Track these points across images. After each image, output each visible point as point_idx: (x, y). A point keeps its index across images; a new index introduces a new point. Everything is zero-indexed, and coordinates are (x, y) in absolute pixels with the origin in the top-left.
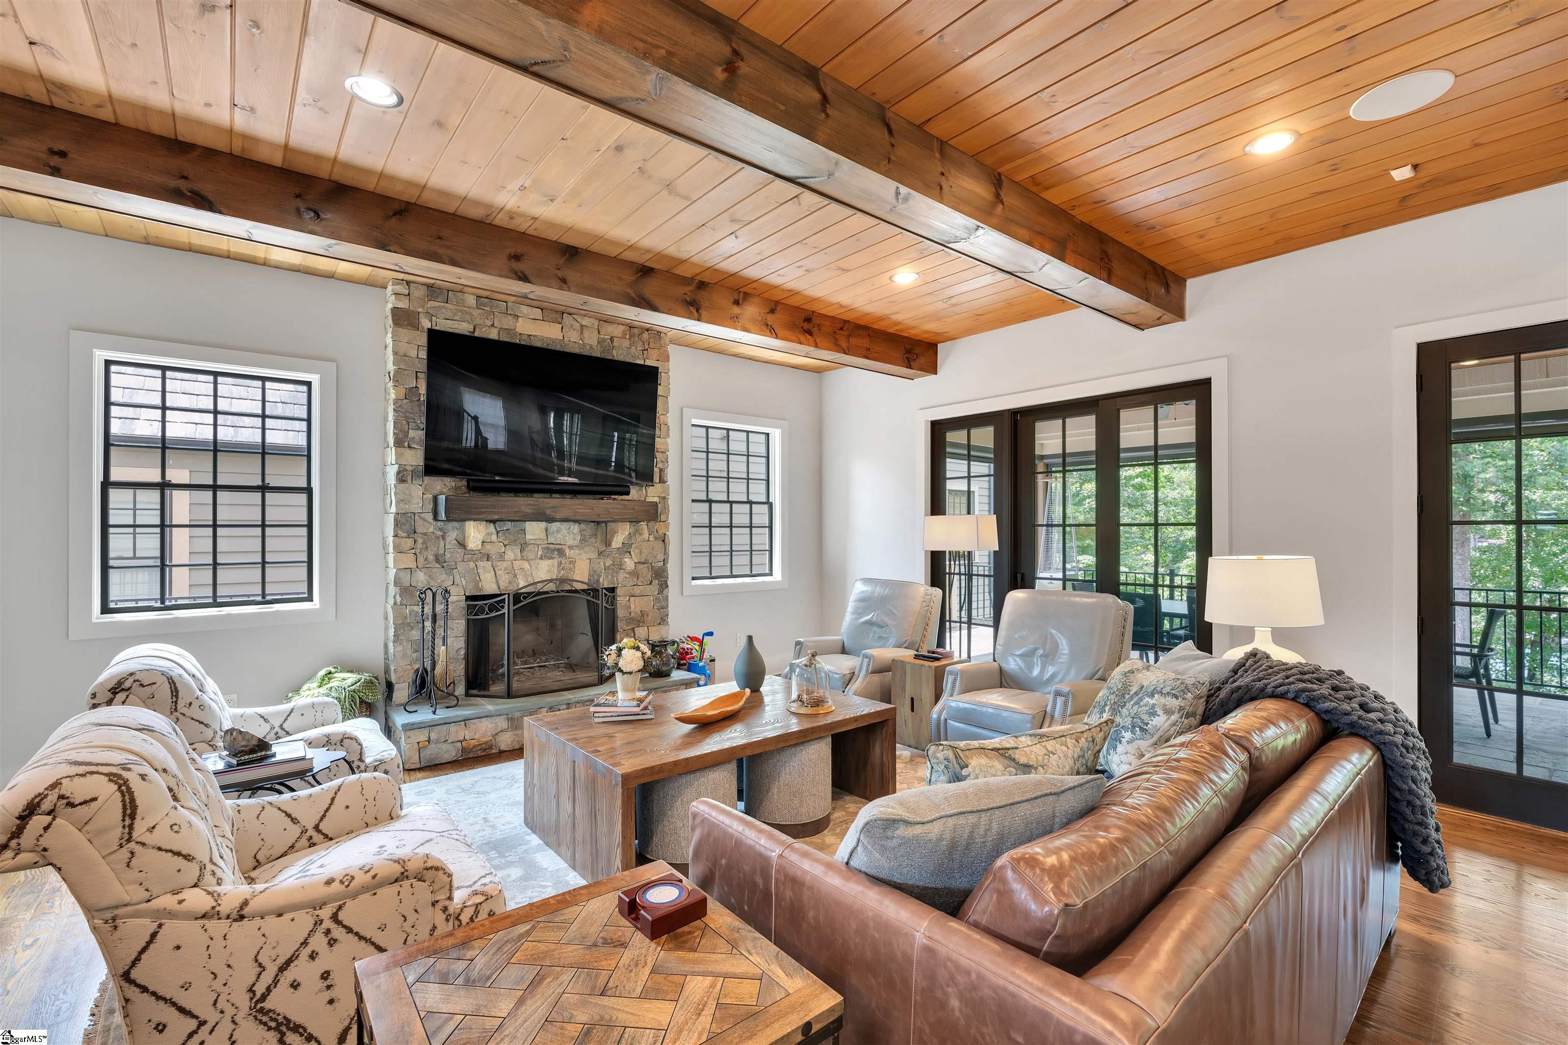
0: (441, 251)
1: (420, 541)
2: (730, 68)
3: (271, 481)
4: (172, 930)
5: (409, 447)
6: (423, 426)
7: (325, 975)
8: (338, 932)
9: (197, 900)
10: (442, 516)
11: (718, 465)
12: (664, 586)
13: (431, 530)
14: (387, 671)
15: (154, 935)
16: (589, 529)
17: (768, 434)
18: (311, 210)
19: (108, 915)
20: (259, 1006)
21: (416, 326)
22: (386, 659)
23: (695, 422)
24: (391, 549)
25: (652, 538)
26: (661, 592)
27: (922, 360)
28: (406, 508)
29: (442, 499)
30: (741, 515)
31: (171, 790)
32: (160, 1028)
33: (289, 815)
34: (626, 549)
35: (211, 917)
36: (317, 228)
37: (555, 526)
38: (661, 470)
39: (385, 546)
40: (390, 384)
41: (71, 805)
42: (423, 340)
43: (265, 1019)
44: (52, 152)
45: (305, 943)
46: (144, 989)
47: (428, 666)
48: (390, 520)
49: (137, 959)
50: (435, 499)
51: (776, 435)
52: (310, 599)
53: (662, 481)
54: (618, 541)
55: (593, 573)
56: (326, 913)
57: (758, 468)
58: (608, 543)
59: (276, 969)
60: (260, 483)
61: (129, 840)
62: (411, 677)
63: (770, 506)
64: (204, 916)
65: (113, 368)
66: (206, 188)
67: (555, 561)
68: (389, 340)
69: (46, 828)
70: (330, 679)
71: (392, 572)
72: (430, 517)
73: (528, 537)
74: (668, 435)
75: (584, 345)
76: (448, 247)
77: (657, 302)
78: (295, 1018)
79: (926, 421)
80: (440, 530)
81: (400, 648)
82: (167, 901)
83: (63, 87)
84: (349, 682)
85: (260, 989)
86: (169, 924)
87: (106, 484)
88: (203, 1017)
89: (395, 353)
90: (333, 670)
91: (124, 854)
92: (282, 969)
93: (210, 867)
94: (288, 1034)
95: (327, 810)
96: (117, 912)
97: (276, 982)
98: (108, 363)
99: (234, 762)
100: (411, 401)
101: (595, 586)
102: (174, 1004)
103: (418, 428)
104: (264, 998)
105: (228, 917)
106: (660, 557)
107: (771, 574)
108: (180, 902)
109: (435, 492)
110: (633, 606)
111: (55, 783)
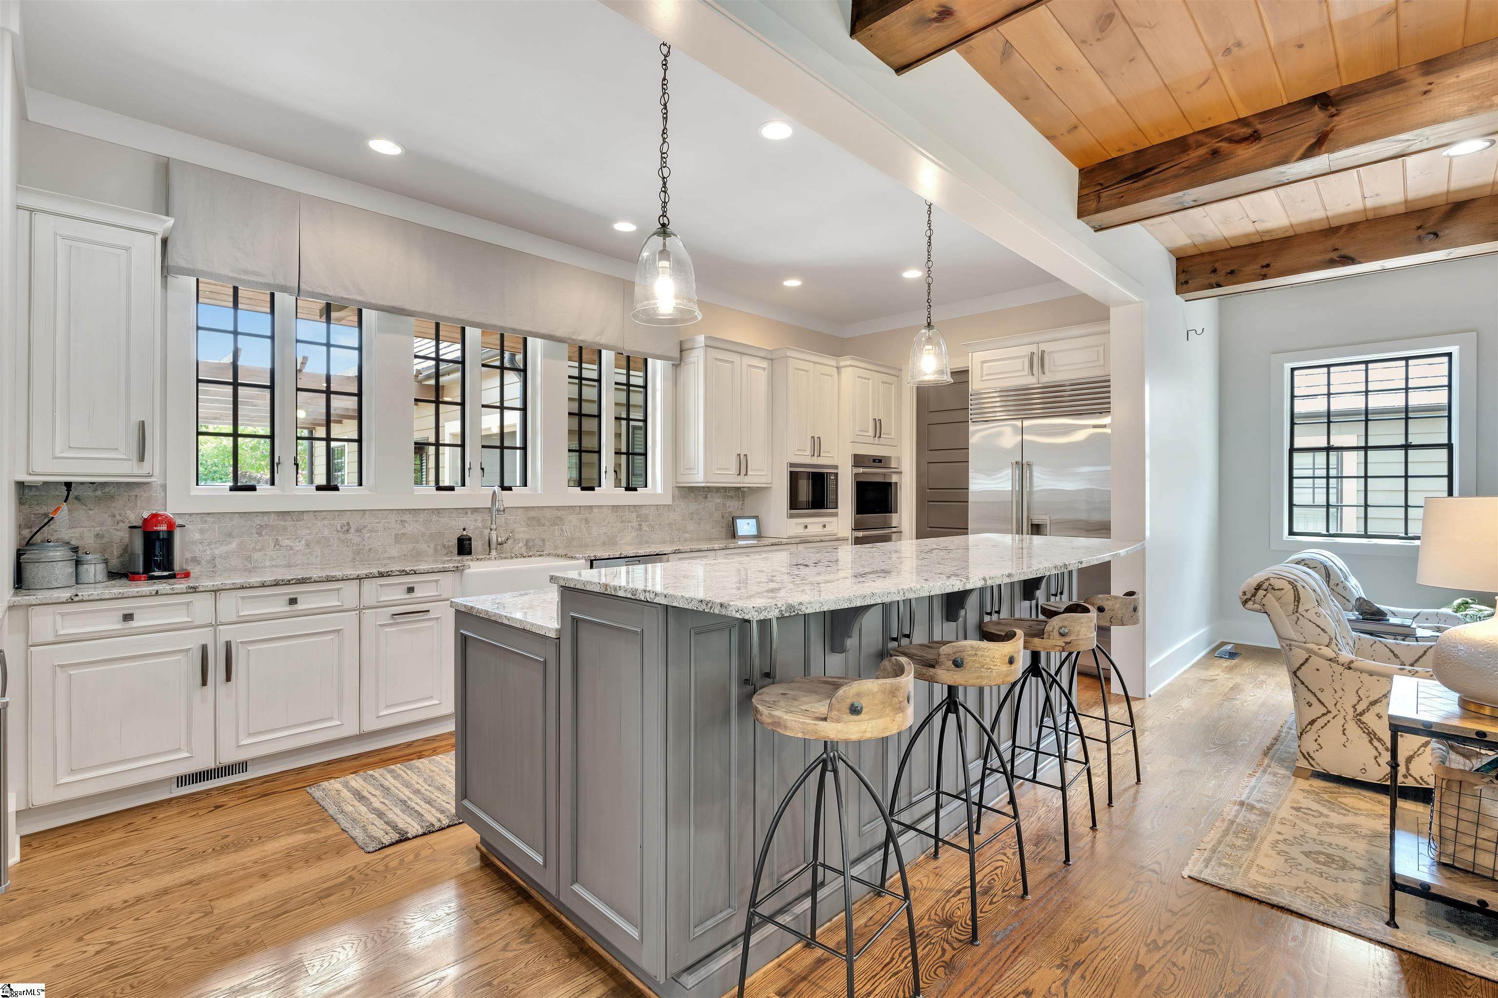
3: (1413, 440)
4: (1315, 661)
9: (1328, 652)
15: (1307, 660)
18: (1431, 233)
19: (1288, 642)
20: (1358, 717)
31: (1317, 601)
32: (1309, 704)
33: (1392, 652)
35: (1334, 662)
36: (1437, 245)
41: (1275, 590)
43: (1361, 726)
44: (1263, 267)
45: (1384, 696)
46: (1303, 683)
49: (1300, 668)
59: (1367, 703)
60: (1404, 443)
61: (1297, 612)
64: (1330, 660)
66: (1349, 251)
69: (1264, 596)
70: (1466, 608)
78: (1379, 734)
82: (1314, 647)
83: (1268, 232)
85: (1360, 708)
86: (1314, 657)
87: (1292, 450)
88: (1330, 709)
90: (1470, 601)
91: (1294, 617)
92: (1371, 703)
93: (1334, 640)
94: (1375, 740)
95: (1421, 657)
96: (1292, 643)
97: (1368, 709)
99: (1361, 617)
102: (1316, 696)
104: (1361, 714)
105: (1343, 665)
108: (1319, 649)
111: (1268, 579)
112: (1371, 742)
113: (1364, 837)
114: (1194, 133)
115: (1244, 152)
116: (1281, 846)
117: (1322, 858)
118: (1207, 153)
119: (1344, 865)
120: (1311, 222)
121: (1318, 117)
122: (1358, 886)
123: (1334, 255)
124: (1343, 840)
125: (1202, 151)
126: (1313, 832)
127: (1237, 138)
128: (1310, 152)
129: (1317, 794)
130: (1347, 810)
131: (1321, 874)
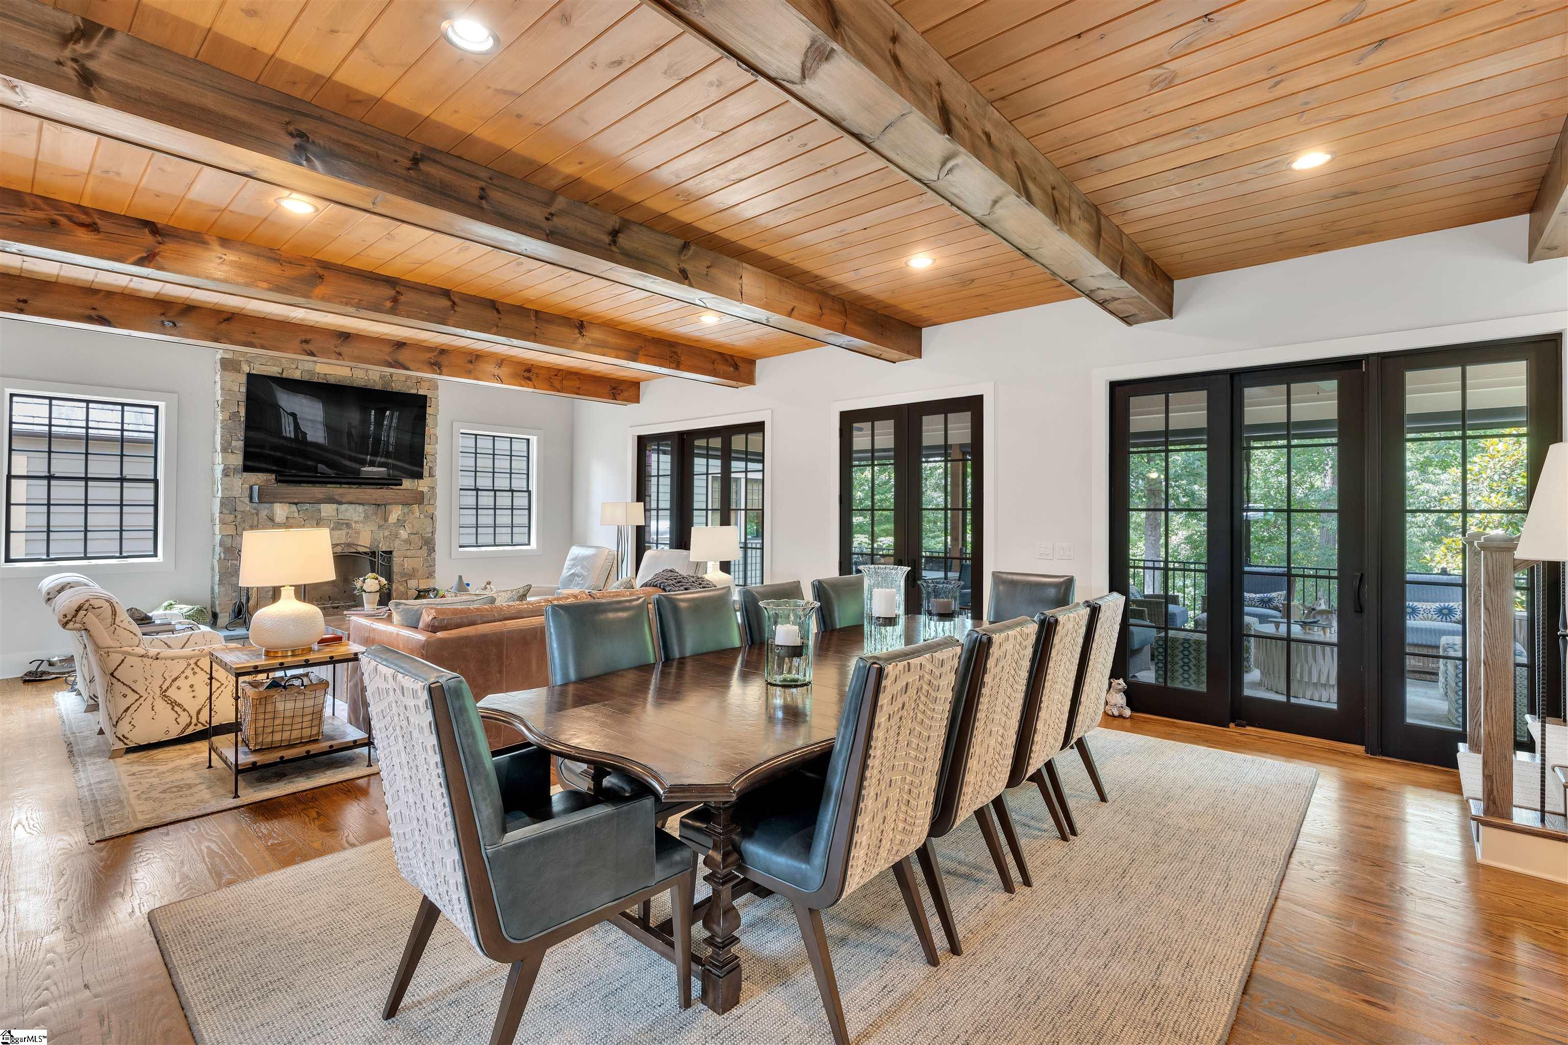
0: (255, 341)
1: (239, 516)
2: (395, 300)
3: (127, 474)
5: (232, 452)
6: (242, 438)
7: (192, 686)
8: (197, 670)
9: (140, 651)
10: (256, 499)
11: (485, 463)
12: (432, 550)
13: (248, 509)
14: (213, 606)
15: (123, 661)
16: (371, 509)
17: (528, 440)
18: (171, 322)
19: (106, 650)
20: (164, 694)
21: (239, 371)
22: (213, 598)
23: (462, 431)
24: (217, 522)
25: (422, 516)
26: (429, 555)
27: (626, 394)
28: (229, 494)
29: (256, 488)
30: (504, 500)
32: (125, 696)
34: (401, 523)
35: (144, 657)
36: (174, 332)
37: (343, 507)
38: (430, 468)
39: (213, 520)
40: (218, 409)
41: (93, 608)
42: (243, 379)
43: (166, 699)
45: (183, 672)
46: (119, 680)
47: (244, 600)
48: (217, 502)
49: (116, 668)
50: (251, 488)
51: (534, 440)
52: (155, 555)
53: (431, 475)
54: (393, 517)
55: (373, 540)
56: (192, 661)
57: (519, 465)
58: (386, 520)
59: (171, 681)
60: (120, 477)
61: (114, 624)
62: (230, 609)
63: (529, 492)
64: (141, 656)
65: (15, 399)
66: (106, 314)
67: (344, 532)
68: (218, 378)
69: (85, 615)
70: (172, 607)
71: (218, 538)
72: (247, 500)
73: (323, 514)
74: (437, 443)
75: (369, 380)
76: (260, 338)
77: (408, 364)
78: (179, 701)
79: (633, 436)
80: (255, 509)
81: (223, 589)
82: (129, 649)
84: (185, 610)
85: (164, 687)
86: (128, 657)
87: (10, 477)
88: (141, 694)
89: (222, 389)
91: (112, 628)
92: (173, 681)
94: (176, 707)
96: (110, 649)
97: (171, 685)
98: (12, 395)
99: (139, 623)
100: (234, 421)
101: (375, 549)
102: (130, 687)
103: (239, 440)
104: (165, 691)
105: (151, 658)
106: (429, 530)
107: (529, 544)
108: (134, 650)
109: (252, 483)
110: (406, 565)
111: (88, 601)
112: (173, 709)
113: (188, 769)
114: (31, 194)
115: (83, 235)
116: (143, 796)
117: (174, 789)
118: (45, 219)
119: (190, 787)
120: (76, 279)
121: (148, 239)
122: (206, 791)
123: (93, 313)
124: (178, 776)
125: (40, 215)
126: (156, 781)
127: (75, 220)
128: (140, 262)
129: (138, 762)
130: (166, 762)
131: (181, 796)
